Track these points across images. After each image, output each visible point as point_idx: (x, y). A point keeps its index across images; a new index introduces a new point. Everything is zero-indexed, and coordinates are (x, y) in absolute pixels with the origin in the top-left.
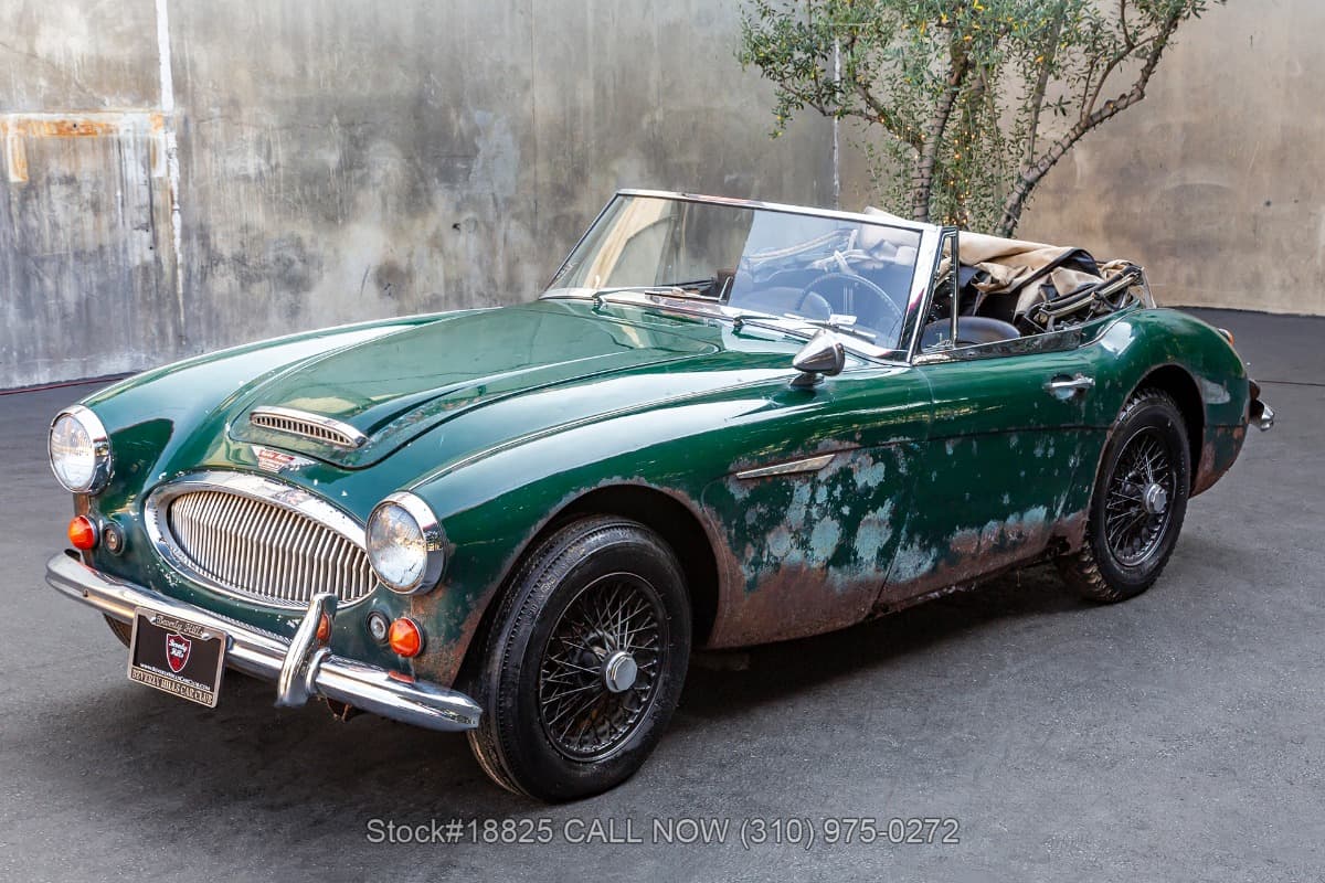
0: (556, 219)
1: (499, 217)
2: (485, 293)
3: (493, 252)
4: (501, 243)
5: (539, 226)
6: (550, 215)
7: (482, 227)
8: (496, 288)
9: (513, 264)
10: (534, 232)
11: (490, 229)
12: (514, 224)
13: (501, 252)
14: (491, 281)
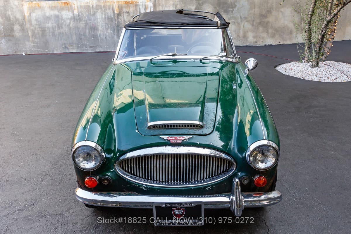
0: (260, 23)
1: (242, 21)
2: (236, 38)
3: (240, 29)
4: (242, 27)
5: (255, 23)
6: (258, 21)
7: (236, 24)
8: (240, 37)
9: (245, 32)
10: (253, 25)
11: (239, 24)
12: (246, 23)
13: (242, 30)
14: (238, 36)
